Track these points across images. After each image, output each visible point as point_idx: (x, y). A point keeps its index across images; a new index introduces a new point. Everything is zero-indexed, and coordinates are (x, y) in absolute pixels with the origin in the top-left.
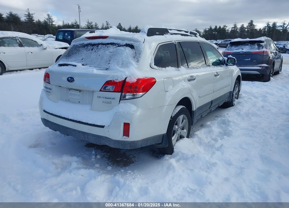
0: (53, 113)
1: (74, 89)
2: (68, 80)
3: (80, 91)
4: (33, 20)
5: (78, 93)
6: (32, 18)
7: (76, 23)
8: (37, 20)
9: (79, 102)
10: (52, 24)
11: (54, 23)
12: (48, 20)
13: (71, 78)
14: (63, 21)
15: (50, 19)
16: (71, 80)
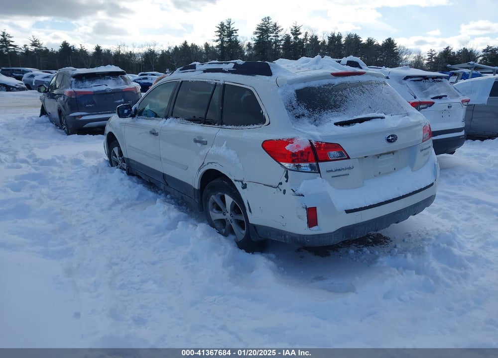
0: (372, 204)
1: (384, 154)
2: (389, 141)
3: (393, 153)
5: (391, 156)
9: (395, 169)
13: (392, 136)
16: (392, 139)
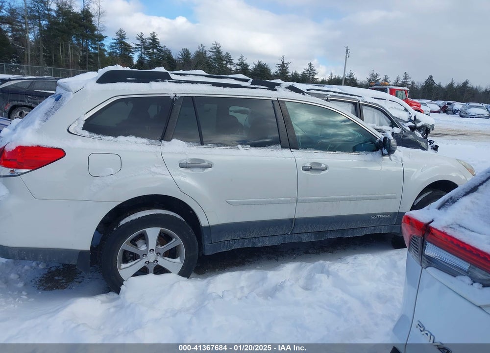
4: (288, 73)
6: (285, 70)
7: (350, 76)
8: (294, 72)
10: (313, 78)
11: (316, 77)
12: (309, 72)
14: (332, 73)
15: (312, 70)
